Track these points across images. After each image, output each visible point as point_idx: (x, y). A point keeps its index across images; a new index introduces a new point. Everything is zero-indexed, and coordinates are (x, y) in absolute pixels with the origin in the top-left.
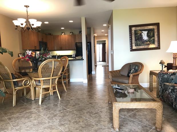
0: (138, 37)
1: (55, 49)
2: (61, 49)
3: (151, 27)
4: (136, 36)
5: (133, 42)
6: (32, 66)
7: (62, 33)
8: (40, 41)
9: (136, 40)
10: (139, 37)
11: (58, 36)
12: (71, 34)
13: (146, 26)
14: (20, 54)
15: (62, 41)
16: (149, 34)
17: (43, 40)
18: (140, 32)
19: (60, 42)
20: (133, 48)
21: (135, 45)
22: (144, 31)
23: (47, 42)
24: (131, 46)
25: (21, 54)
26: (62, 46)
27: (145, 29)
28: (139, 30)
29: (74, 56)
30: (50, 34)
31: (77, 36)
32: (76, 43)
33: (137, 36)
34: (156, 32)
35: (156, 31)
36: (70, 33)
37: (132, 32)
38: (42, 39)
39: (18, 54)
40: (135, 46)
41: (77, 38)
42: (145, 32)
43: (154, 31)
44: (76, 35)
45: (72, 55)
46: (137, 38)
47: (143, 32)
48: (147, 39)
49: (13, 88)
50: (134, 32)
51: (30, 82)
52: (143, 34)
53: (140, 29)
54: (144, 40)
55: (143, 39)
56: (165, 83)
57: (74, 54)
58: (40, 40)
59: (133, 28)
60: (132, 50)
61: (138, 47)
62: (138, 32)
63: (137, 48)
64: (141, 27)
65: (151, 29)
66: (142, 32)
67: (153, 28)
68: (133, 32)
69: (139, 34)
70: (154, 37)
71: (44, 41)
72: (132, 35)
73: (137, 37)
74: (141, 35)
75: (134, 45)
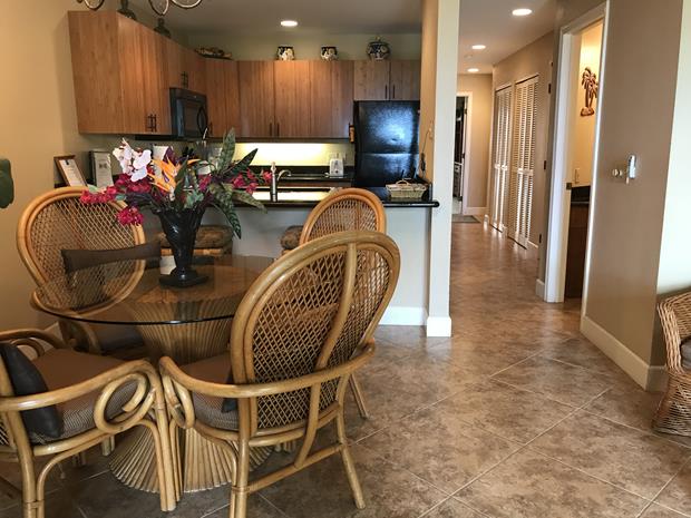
1: (246, 134)
2: (275, 135)
6: (143, 242)
7: (284, 49)
8: (172, 90)
11: (263, 62)
12: (326, 56)
14: (66, 158)
15: (279, 94)
17: (185, 84)
19: (271, 98)
23: (205, 97)
25: (72, 157)
26: (279, 120)
30: (220, 55)
31: (358, 66)
36: (325, 49)
38: (185, 75)
39: (57, 160)
41: (358, 77)
44: (353, 62)
45: (327, 169)
49: (18, 454)
51: (148, 388)
57: (340, 161)
58: (175, 82)
71: (194, 87)
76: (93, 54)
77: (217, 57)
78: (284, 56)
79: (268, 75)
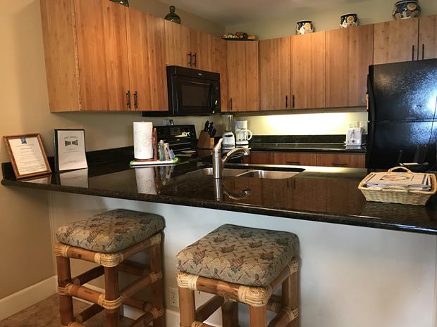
2: (290, 107)
7: (301, 24)
11: (281, 39)
12: (345, 25)
14: (24, 137)
15: (295, 66)
17: (192, 63)
19: (288, 72)
25: (33, 136)
26: (295, 93)
29: (358, 142)
31: (378, 30)
32: (371, 68)
36: (344, 18)
38: (192, 56)
41: (378, 40)
44: (373, 26)
45: (343, 138)
57: (358, 130)
76: (56, 35)
77: (240, 39)
78: (302, 31)
79: (285, 50)
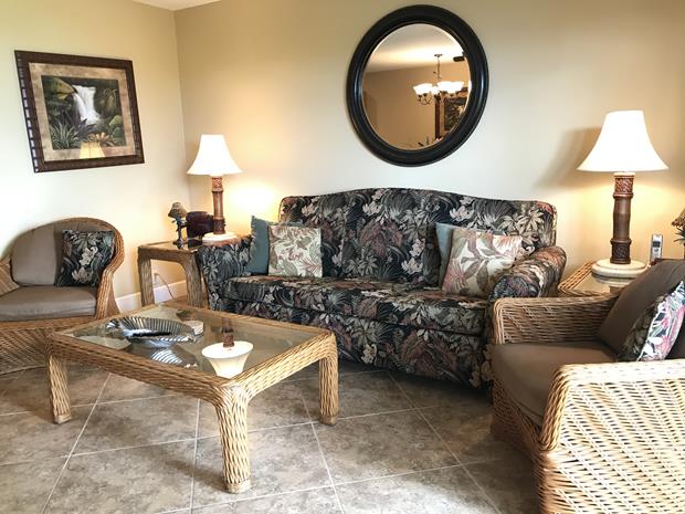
0: (60, 109)
3: (105, 74)
4: (51, 103)
5: (42, 131)
9: (52, 122)
10: (63, 108)
13: (86, 65)
16: (102, 102)
18: (66, 88)
20: (47, 159)
21: (53, 144)
22: (83, 86)
24: (37, 149)
27: (86, 79)
28: (62, 78)
33: (57, 104)
34: (124, 95)
35: (123, 90)
37: (34, 82)
40: (54, 148)
42: (86, 89)
43: (117, 92)
46: (57, 114)
47: (79, 88)
48: (97, 119)
50: (41, 85)
52: (77, 97)
53: (65, 75)
54: (87, 123)
55: (82, 119)
56: (235, 279)
59: (37, 65)
60: (43, 166)
61: (65, 151)
62: (59, 89)
63: (63, 159)
64: (69, 67)
65: (107, 81)
66: (76, 91)
67: (112, 78)
68: (37, 83)
69: (64, 97)
70: (120, 114)
72: (36, 99)
73: (55, 107)
74: (70, 100)
75: (47, 143)
